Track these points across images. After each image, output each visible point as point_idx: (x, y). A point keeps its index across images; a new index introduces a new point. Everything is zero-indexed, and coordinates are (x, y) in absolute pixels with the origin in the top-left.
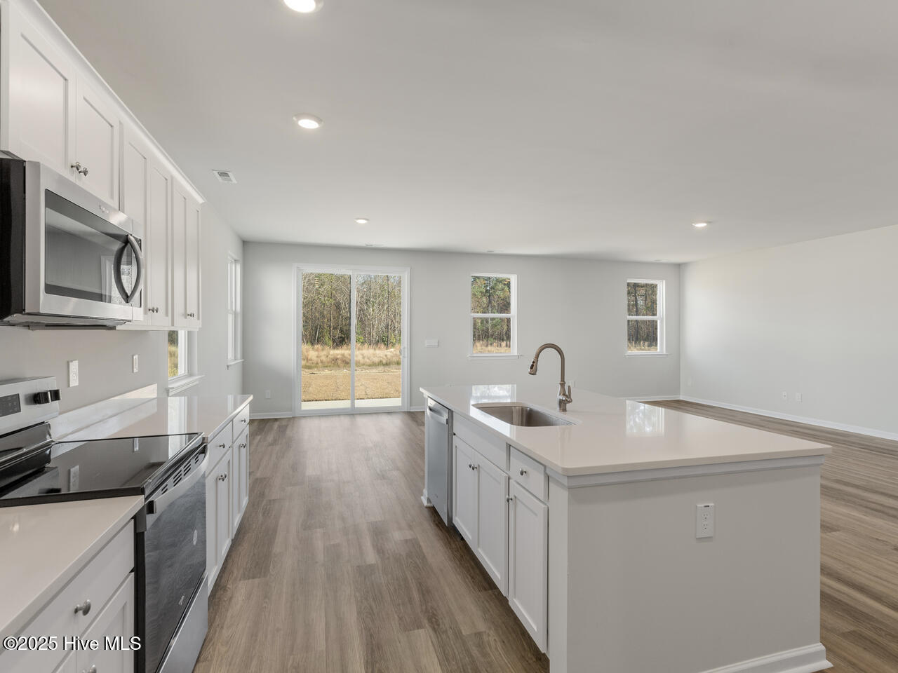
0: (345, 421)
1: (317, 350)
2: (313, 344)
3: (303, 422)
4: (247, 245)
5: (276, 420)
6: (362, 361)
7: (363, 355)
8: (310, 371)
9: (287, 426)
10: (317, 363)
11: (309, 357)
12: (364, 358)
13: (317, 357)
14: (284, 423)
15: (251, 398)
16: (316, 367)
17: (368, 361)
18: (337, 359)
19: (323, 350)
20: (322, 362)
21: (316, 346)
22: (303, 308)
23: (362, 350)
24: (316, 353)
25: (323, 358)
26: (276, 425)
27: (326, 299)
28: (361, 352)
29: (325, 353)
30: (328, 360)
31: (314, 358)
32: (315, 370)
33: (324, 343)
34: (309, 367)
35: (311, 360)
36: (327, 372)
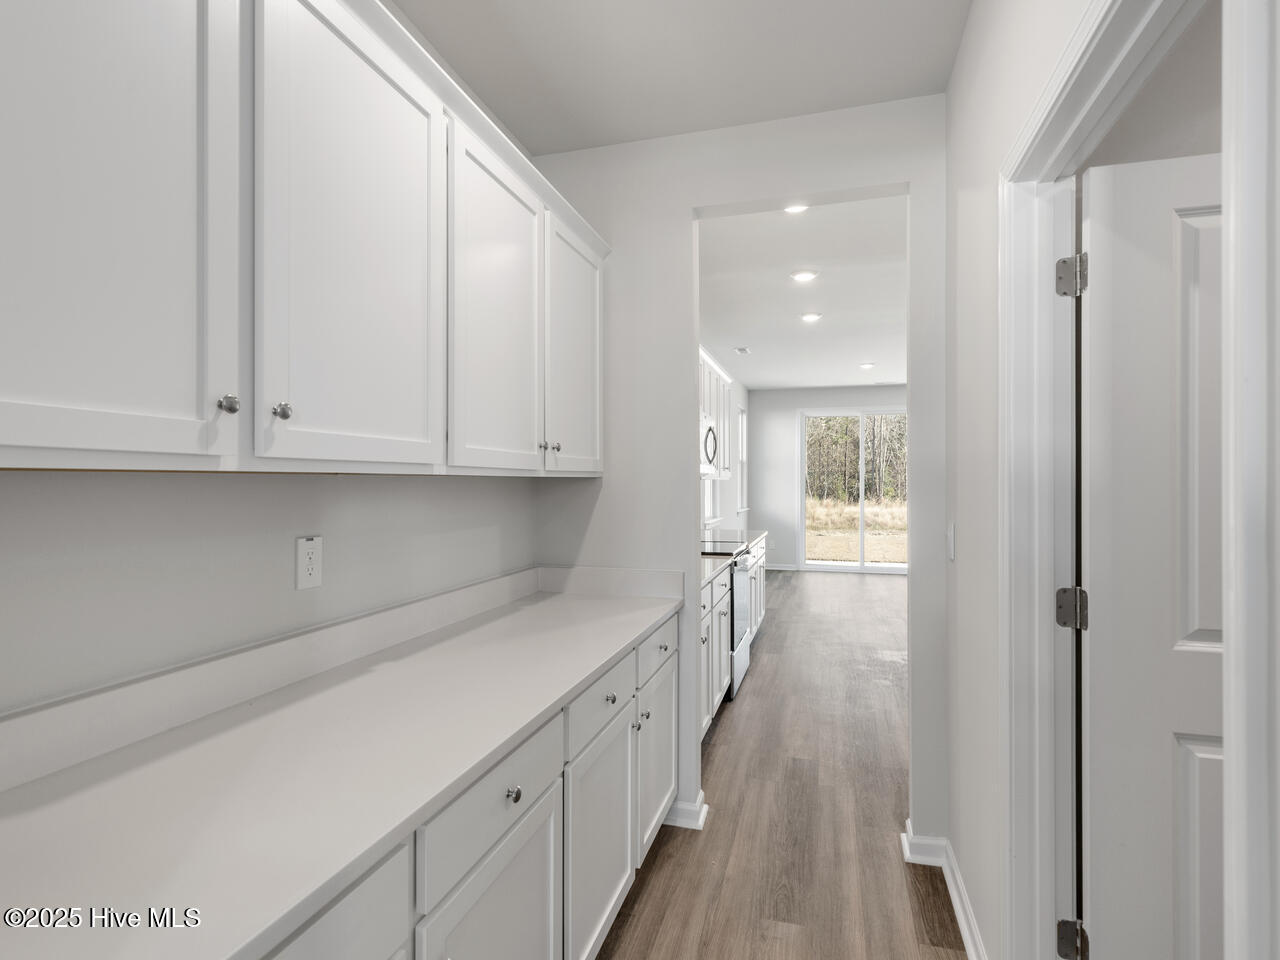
0: (855, 579)
1: (826, 506)
2: (821, 497)
3: (807, 576)
4: (751, 393)
5: (780, 571)
6: (890, 523)
7: (892, 514)
8: (817, 532)
9: (791, 577)
10: (826, 524)
11: (816, 516)
12: (893, 518)
13: (827, 515)
14: (788, 574)
15: (766, 533)
16: (826, 529)
17: (899, 523)
18: (853, 519)
19: (834, 506)
20: (833, 523)
21: (825, 501)
22: (808, 449)
23: (891, 506)
24: (826, 510)
25: (835, 517)
26: (781, 576)
27: (839, 436)
28: (889, 510)
29: (837, 510)
30: (842, 520)
31: (823, 517)
32: (823, 532)
33: (837, 497)
34: (815, 528)
35: (818, 519)
36: (839, 534)
